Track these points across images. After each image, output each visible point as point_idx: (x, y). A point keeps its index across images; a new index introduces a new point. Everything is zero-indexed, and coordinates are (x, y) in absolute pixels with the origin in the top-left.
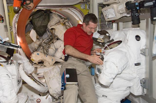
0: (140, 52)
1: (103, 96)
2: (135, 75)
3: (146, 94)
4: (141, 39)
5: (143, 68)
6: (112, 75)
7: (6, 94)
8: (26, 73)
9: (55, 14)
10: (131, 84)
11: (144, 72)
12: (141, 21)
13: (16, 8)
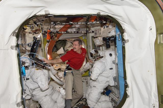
0: (112, 62)
1: (94, 86)
2: (110, 75)
3: (116, 85)
4: (112, 55)
5: (114, 71)
6: (97, 74)
7: (43, 83)
8: (53, 74)
9: (69, 41)
10: (108, 80)
11: (115, 73)
12: (111, 46)
13: (48, 40)
